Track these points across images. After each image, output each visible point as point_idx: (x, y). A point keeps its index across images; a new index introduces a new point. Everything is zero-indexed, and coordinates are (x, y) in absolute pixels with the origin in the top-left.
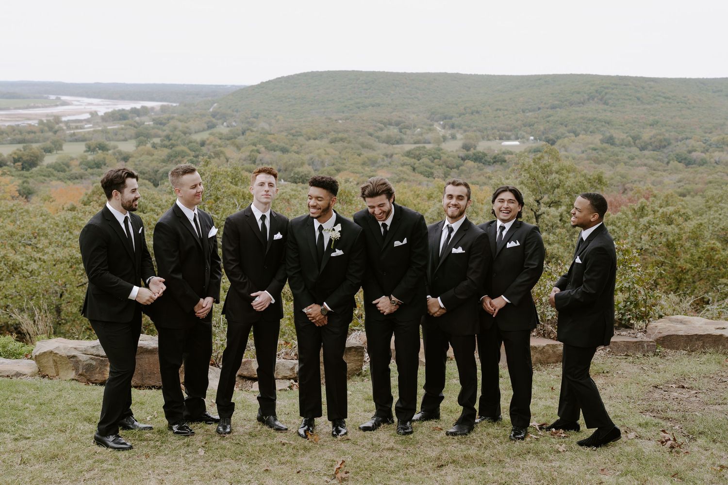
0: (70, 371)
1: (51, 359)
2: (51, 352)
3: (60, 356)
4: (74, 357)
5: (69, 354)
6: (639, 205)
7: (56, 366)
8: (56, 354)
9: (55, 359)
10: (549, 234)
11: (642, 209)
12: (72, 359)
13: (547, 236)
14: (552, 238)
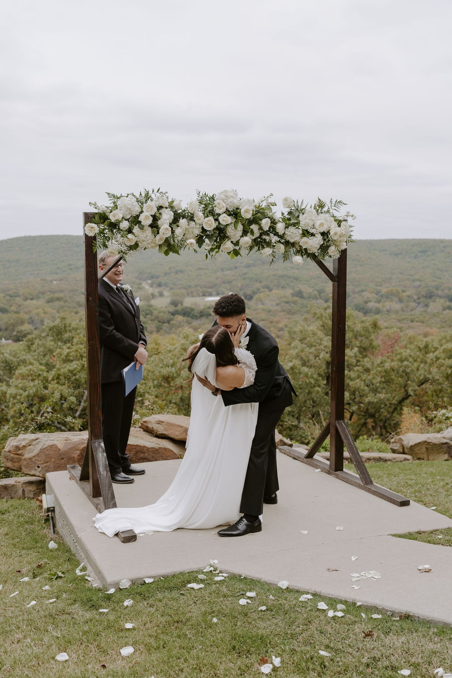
0: (441, 454)
1: (424, 447)
2: (425, 442)
3: (434, 444)
4: (446, 443)
5: (442, 442)
6: (424, 344)
7: (427, 453)
8: (430, 442)
9: (427, 446)
10: (350, 371)
11: (426, 347)
12: (444, 446)
13: (349, 373)
14: (353, 374)
